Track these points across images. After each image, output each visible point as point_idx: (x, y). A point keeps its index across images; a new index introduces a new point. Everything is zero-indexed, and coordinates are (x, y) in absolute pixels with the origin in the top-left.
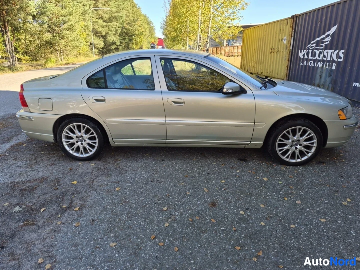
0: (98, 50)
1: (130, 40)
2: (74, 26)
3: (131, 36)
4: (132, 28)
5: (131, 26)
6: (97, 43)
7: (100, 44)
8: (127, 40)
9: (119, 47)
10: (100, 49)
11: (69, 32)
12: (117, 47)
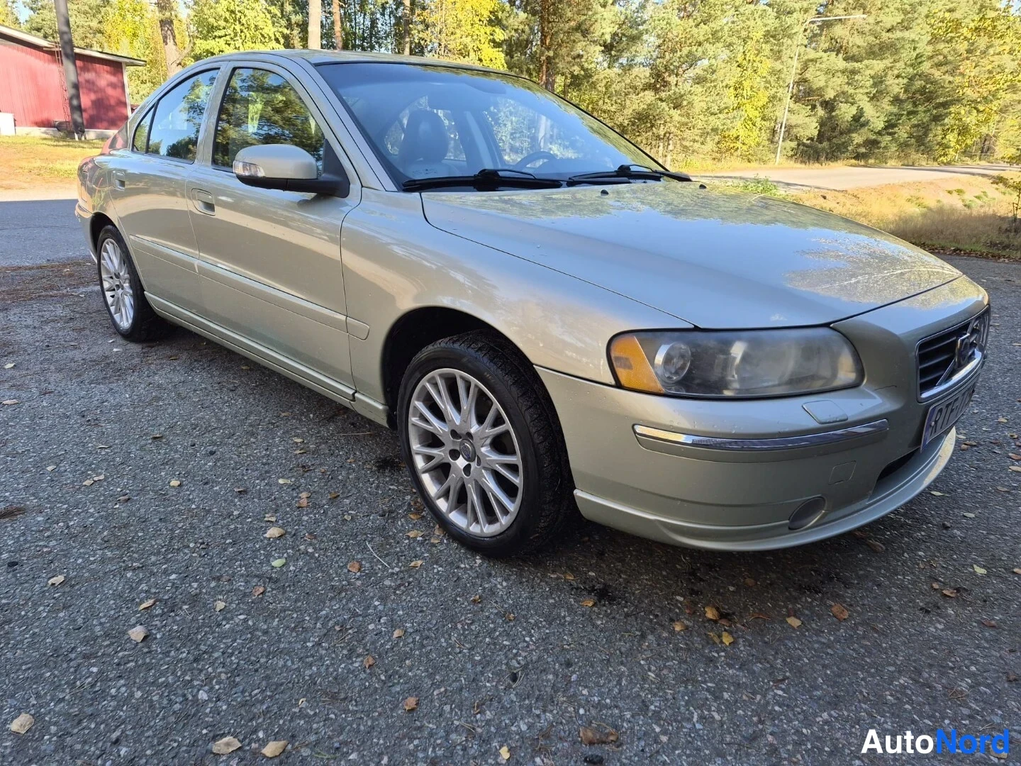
0: (794, 144)
1: (937, 119)
2: (715, 71)
3: (945, 105)
4: (951, 79)
5: (952, 73)
6: (800, 122)
7: (805, 126)
8: (923, 117)
9: (880, 138)
10: (805, 141)
11: (698, 89)
12: (874, 137)
